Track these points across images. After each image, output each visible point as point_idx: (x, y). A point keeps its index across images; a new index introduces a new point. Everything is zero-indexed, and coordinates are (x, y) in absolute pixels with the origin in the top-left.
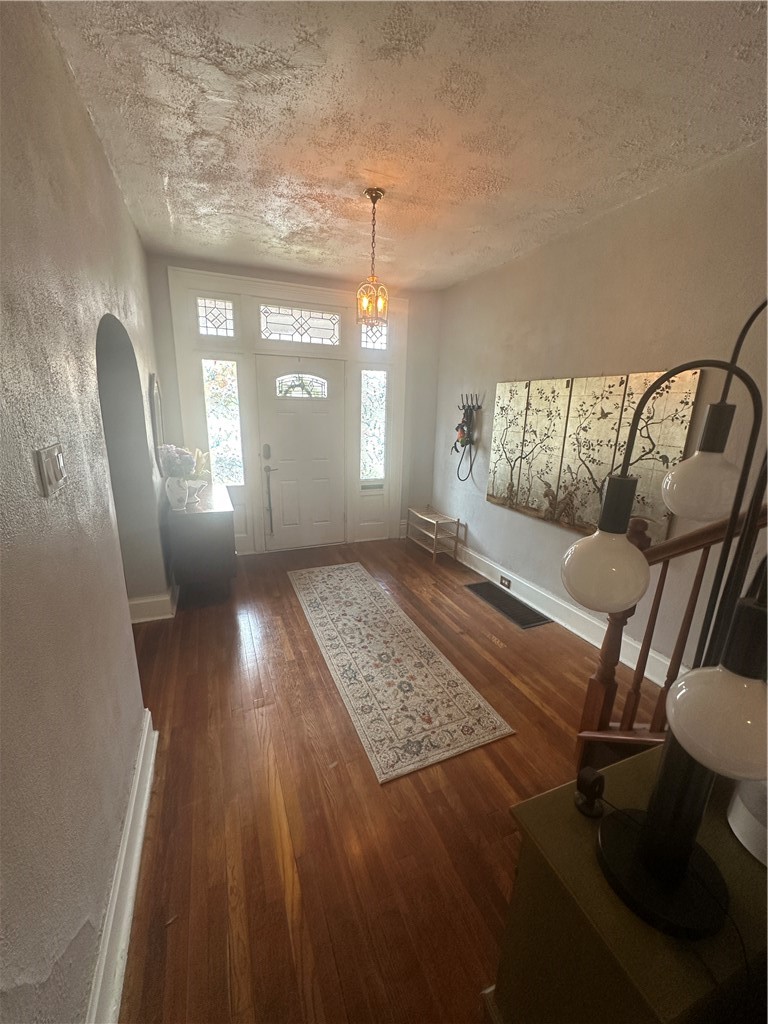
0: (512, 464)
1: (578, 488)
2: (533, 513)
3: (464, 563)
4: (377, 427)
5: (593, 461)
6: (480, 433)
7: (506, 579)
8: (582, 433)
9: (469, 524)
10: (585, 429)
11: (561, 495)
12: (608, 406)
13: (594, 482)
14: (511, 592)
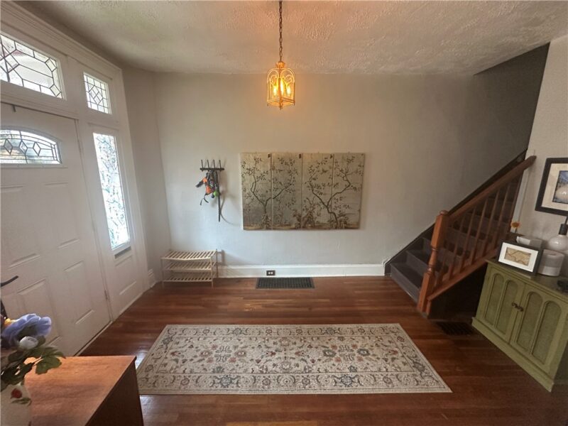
0: (265, 203)
1: (314, 209)
2: (287, 227)
3: (228, 277)
4: (116, 192)
5: (321, 194)
6: (226, 185)
7: (271, 271)
8: (313, 181)
9: (225, 250)
10: (314, 179)
11: (305, 214)
12: (326, 168)
13: (323, 203)
14: (277, 276)
